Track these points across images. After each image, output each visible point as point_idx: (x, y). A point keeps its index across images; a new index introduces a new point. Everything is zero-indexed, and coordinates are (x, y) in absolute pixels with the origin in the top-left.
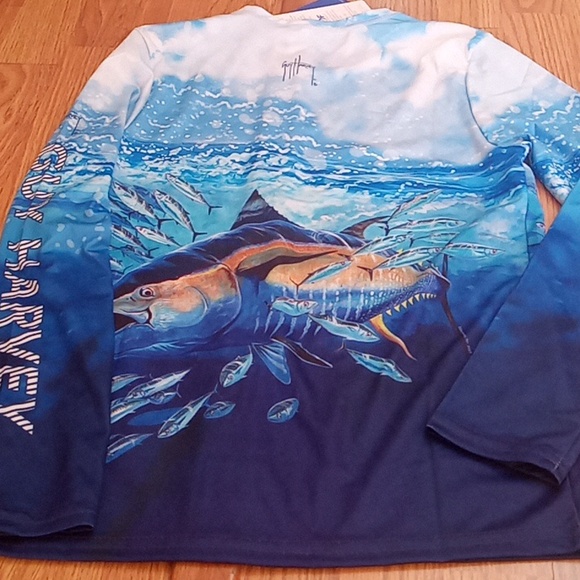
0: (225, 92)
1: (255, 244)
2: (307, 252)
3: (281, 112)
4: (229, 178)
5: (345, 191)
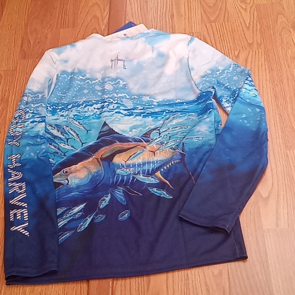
0: (88, 76)
1: (107, 146)
3: (112, 83)
4: (94, 116)
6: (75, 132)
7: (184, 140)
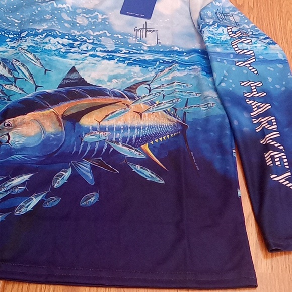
2: (105, 102)
4: (56, 53)
5: (126, 65)
6: (28, 70)
7: (187, 109)
